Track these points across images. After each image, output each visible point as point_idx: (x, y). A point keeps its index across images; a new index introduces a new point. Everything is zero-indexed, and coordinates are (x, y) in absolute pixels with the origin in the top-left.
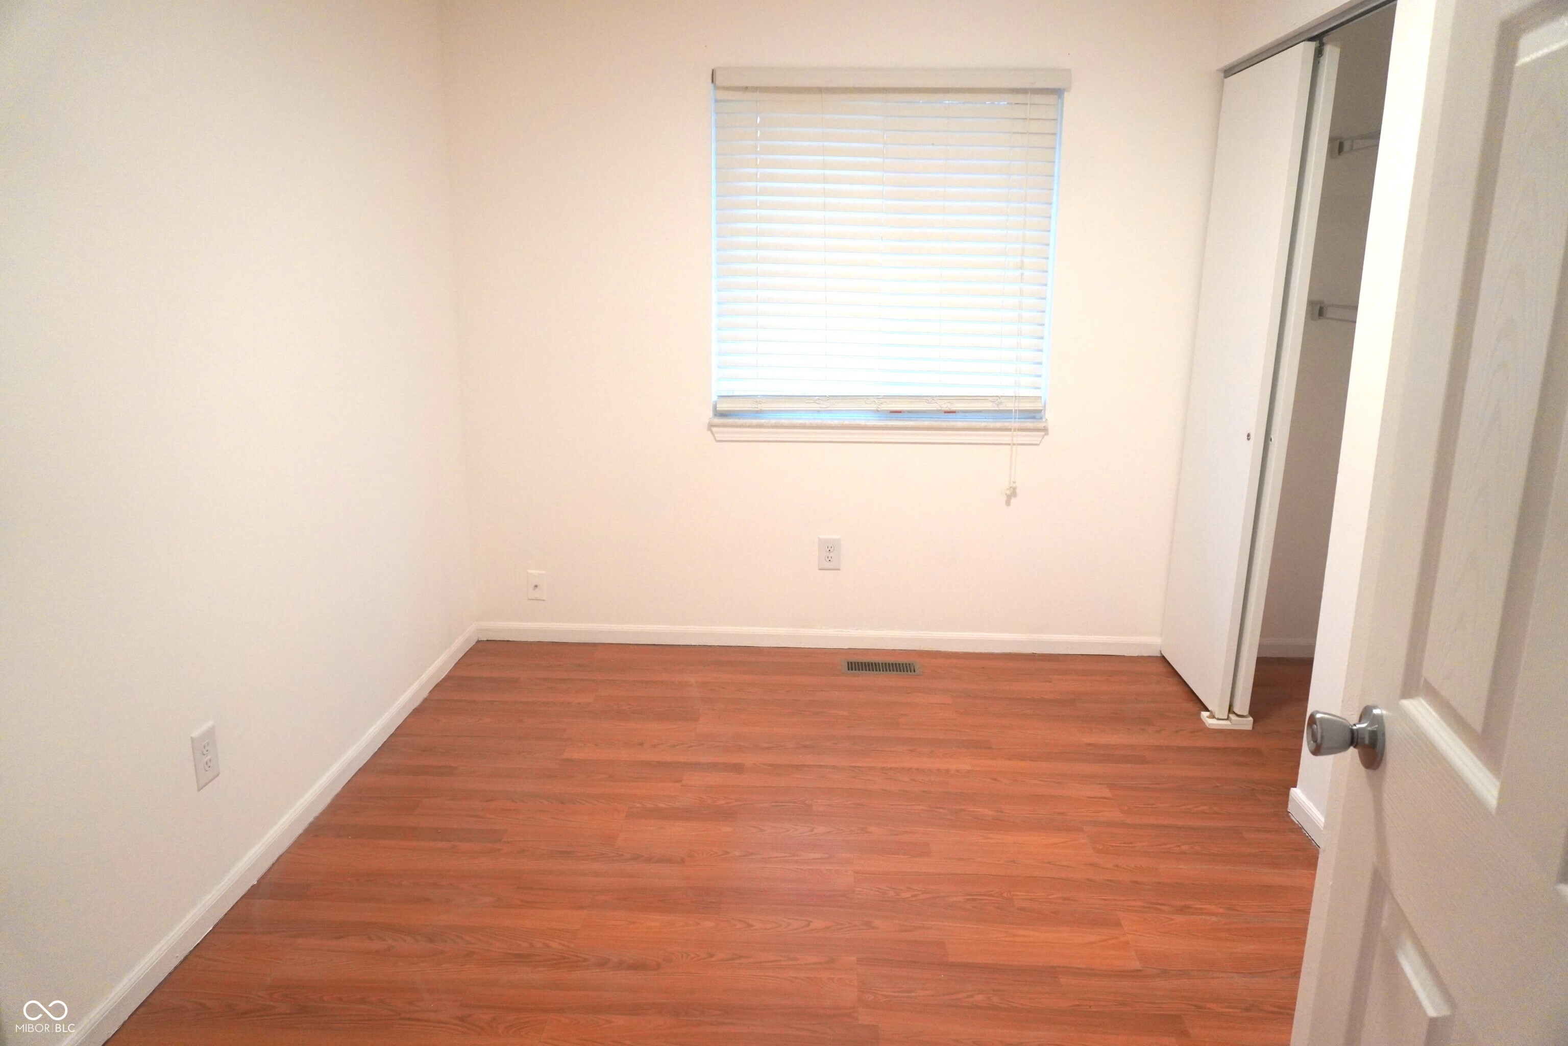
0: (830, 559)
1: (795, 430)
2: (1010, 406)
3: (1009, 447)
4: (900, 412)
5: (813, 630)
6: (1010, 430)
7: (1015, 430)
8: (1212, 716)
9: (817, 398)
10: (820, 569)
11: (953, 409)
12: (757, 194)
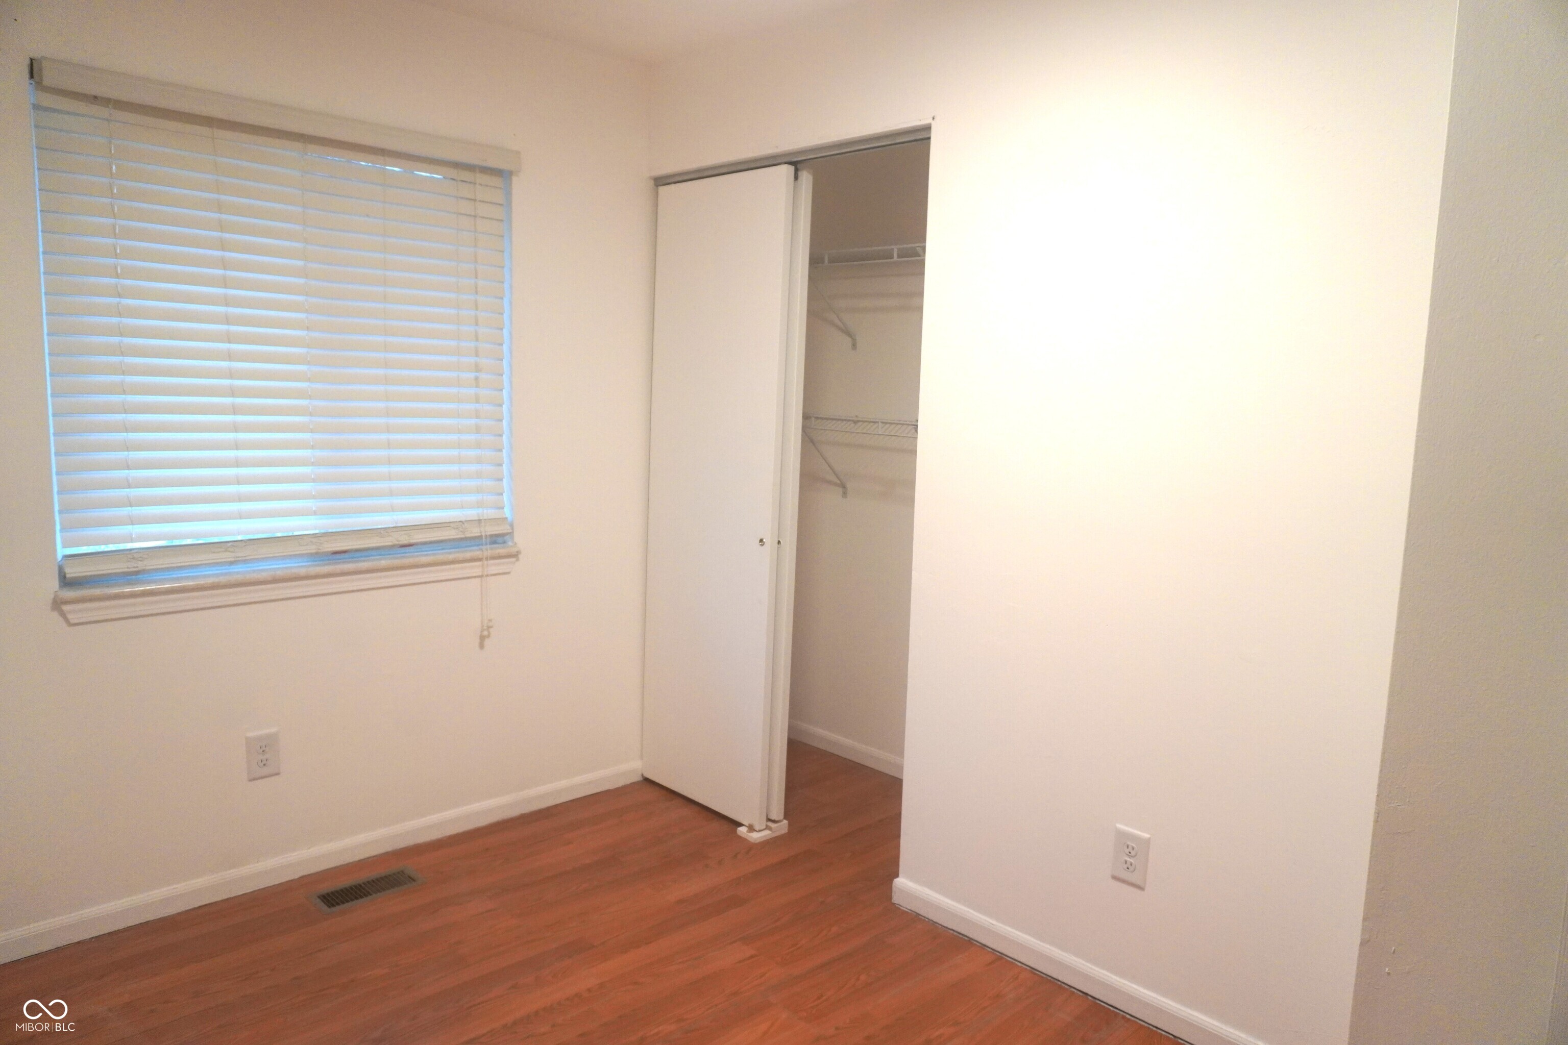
0: (265, 762)
1: (206, 593)
2: (475, 531)
3: (478, 580)
4: (345, 552)
5: (245, 867)
6: (480, 560)
7: (487, 559)
8: (751, 829)
9: (230, 544)
10: (250, 780)
11: (412, 541)
12: (116, 256)
